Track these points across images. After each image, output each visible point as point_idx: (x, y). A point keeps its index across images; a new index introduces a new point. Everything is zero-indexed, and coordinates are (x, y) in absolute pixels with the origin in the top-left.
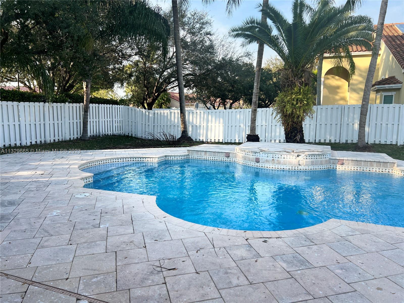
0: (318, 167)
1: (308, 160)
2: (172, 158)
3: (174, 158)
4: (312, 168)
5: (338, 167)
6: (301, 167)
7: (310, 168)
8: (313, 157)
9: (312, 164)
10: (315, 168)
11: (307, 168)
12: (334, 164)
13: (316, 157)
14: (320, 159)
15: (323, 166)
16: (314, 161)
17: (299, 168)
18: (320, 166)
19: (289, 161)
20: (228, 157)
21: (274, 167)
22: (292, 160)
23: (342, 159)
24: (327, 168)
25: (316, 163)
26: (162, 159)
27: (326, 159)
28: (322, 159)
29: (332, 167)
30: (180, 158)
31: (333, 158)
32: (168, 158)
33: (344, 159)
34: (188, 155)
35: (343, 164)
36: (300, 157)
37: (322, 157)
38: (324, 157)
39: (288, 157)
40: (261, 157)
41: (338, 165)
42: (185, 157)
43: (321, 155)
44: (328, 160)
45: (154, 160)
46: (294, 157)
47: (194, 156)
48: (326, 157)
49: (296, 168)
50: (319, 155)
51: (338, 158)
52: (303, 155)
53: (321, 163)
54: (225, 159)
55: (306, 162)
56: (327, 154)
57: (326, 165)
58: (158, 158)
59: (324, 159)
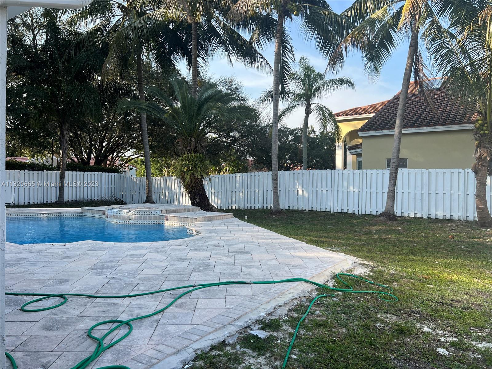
0: (147, 222)
1: (136, 215)
2: (64, 215)
3: (66, 215)
4: (141, 222)
5: (165, 223)
6: (131, 222)
7: (138, 222)
8: (141, 213)
9: (140, 218)
10: (143, 222)
11: (136, 222)
12: (162, 220)
13: (143, 213)
14: (148, 215)
15: (152, 222)
16: (141, 217)
17: (129, 222)
18: (149, 222)
19: (122, 216)
20: (104, 214)
21: (115, 221)
22: (125, 215)
23: (166, 215)
24: (156, 223)
25: (145, 219)
26: (54, 215)
27: (155, 215)
28: (150, 215)
29: (162, 222)
30: (72, 215)
31: (162, 215)
32: (61, 215)
33: (168, 215)
34: (82, 213)
35: (167, 220)
36: (130, 213)
37: (150, 213)
38: (153, 213)
39: (122, 213)
40: (109, 213)
41: (165, 221)
42: (79, 215)
43: (149, 211)
44: (158, 216)
45: (44, 215)
46: (126, 213)
47: (86, 214)
48: (155, 213)
49: (127, 222)
50: (147, 211)
51: (164, 215)
52: (132, 211)
53: (150, 218)
54: (103, 216)
55: (135, 217)
56: (155, 211)
57: (155, 221)
58: (47, 213)
59: (153, 215)
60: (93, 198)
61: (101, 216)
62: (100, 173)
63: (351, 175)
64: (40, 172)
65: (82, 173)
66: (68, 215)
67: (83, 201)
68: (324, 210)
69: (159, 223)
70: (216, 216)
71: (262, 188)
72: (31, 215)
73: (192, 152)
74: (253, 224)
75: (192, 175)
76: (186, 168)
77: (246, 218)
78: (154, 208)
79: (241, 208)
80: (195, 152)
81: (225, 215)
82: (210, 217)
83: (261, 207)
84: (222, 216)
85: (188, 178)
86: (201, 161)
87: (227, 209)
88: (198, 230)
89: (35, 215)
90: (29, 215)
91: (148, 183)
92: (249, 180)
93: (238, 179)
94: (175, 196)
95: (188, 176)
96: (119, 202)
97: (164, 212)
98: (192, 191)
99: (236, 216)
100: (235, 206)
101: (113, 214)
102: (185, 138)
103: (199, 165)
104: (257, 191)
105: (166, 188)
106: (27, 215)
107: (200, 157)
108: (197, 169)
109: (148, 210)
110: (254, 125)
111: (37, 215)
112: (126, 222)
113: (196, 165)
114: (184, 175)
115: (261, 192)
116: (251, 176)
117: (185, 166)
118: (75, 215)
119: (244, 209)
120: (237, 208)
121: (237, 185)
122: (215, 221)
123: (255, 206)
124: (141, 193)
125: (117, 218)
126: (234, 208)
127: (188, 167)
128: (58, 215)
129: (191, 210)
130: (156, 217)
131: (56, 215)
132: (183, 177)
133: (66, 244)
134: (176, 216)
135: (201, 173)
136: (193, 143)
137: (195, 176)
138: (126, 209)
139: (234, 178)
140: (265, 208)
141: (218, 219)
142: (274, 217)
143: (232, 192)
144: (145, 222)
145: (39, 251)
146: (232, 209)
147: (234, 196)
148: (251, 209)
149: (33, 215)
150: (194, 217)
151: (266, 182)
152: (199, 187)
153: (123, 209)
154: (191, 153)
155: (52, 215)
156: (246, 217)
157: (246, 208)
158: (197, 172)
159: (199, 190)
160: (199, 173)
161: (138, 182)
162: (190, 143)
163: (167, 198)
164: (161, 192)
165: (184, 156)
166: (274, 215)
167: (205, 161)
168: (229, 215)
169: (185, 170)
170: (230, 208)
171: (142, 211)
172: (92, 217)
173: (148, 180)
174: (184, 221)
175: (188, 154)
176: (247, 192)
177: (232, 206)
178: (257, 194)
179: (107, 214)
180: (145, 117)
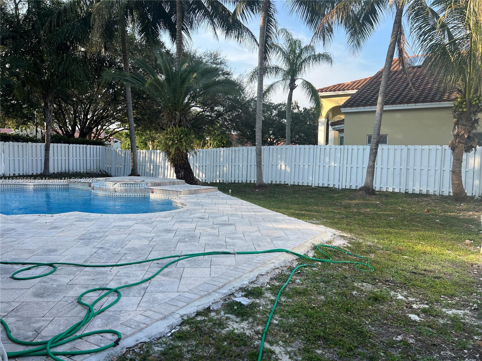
1: (122, 188)
4: (126, 195)
5: (150, 195)
6: (117, 194)
7: (124, 195)
8: (126, 185)
9: (126, 191)
10: (129, 195)
11: (122, 194)
12: (148, 192)
13: (129, 186)
14: (134, 188)
15: (137, 194)
16: (127, 189)
17: (115, 194)
18: (135, 194)
19: (108, 188)
20: (90, 186)
21: (101, 193)
22: (110, 187)
23: (152, 188)
24: (142, 196)
25: (130, 191)
26: (40, 186)
27: (141, 188)
28: (136, 188)
29: (147, 195)
30: (58, 186)
31: (147, 187)
32: (47, 186)
33: (153, 188)
34: (68, 185)
35: (153, 192)
36: (116, 185)
37: (136, 186)
38: (138, 186)
39: (108, 185)
40: (95, 185)
41: (151, 194)
42: (65, 186)
43: (135, 184)
44: (144, 189)
45: (30, 187)
46: (111, 185)
47: (72, 186)
48: (141, 186)
49: (113, 194)
50: (132, 184)
51: (150, 187)
52: (118, 184)
53: (135, 191)
54: (89, 188)
55: (120, 189)
56: (140, 183)
57: (141, 193)
58: (33, 185)
59: (138, 188)
60: (78, 171)
61: (86, 188)
62: (85, 145)
63: (333, 150)
64: (25, 143)
65: (67, 145)
66: (54, 187)
67: (69, 173)
68: (305, 184)
69: (144, 196)
70: (200, 189)
71: (246, 164)
72: (17, 186)
73: (177, 126)
74: (237, 197)
75: (178, 149)
76: (171, 142)
77: (230, 192)
78: (139, 181)
79: (225, 182)
80: (180, 126)
81: (209, 189)
82: (195, 190)
83: (244, 181)
84: (206, 189)
85: (173, 152)
86: (186, 135)
87: (211, 183)
88: (183, 203)
89: (21, 186)
90: (15, 186)
91: (133, 156)
92: (234, 154)
93: (222, 153)
94: (160, 170)
95: (173, 150)
96: (105, 174)
97: (149, 184)
98: (177, 164)
99: (220, 189)
100: (220, 180)
101: (99, 186)
102: (170, 111)
103: (184, 139)
104: (241, 165)
105: (151, 161)
106: (13, 186)
107: (185, 131)
108: (182, 142)
109: (133, 182)
110: (238, 100)
111: (23, 186)
112: (111, 194)
113: (181, 139)
114: (169, 148)
115: (245, 167)
116: (235, 150)
117: (170, 140)
118: (61, 186)
119: (228, 183)
120: (221, 181)
121: (222, 159)
122: (200, 194)
123: (238, 180)
124: (126, 166)
125: (103, 190)
126: (218, 181)
127: (174, 141)
128: (44, 186)
129: (176, 183)
130: (142, 189)
131: (42, 186)
132: (168, 151)
133: (53, 215)
134: (161, 188)
135: (186, 147)
136: (178, 117)
137: (180, 150)
138: (112, 181)
139: (218, 152)
140: (248, 182)
141: (202, 192)
142: (257, 190)
143: (216, 166)
144: (131, 195)
145: (27, 222)
146: (216, 183)
147: (218, 170)
148: (235, 183)
149: (19, 186)
150: (179, 190)
151: (249, 157)
152: (184, 160)
153: (109, 181)
154: (175, 127)
155: (38, 187)
156: (230, 190)
157: (230, 182)
158: (182, 146)
159: (184, 164)
160: (185, 147)
161: (123, 155)
162: (175, 117)
163: (152, 172)
164: (146, 166)
165: (169, 129)
166: (257, 189)
167: (190, 135)
168: (213, 188)
169: (170, 143)
170: (214, 182)
171: (128, 184)
172: (78, 189)
173: (133, 153)
174: (169, 194)
175: (172, 127)
176: (231, 166)
177: (216, 180)
178: (241, 169)
179: (93, 186)
180: (130, 89)
